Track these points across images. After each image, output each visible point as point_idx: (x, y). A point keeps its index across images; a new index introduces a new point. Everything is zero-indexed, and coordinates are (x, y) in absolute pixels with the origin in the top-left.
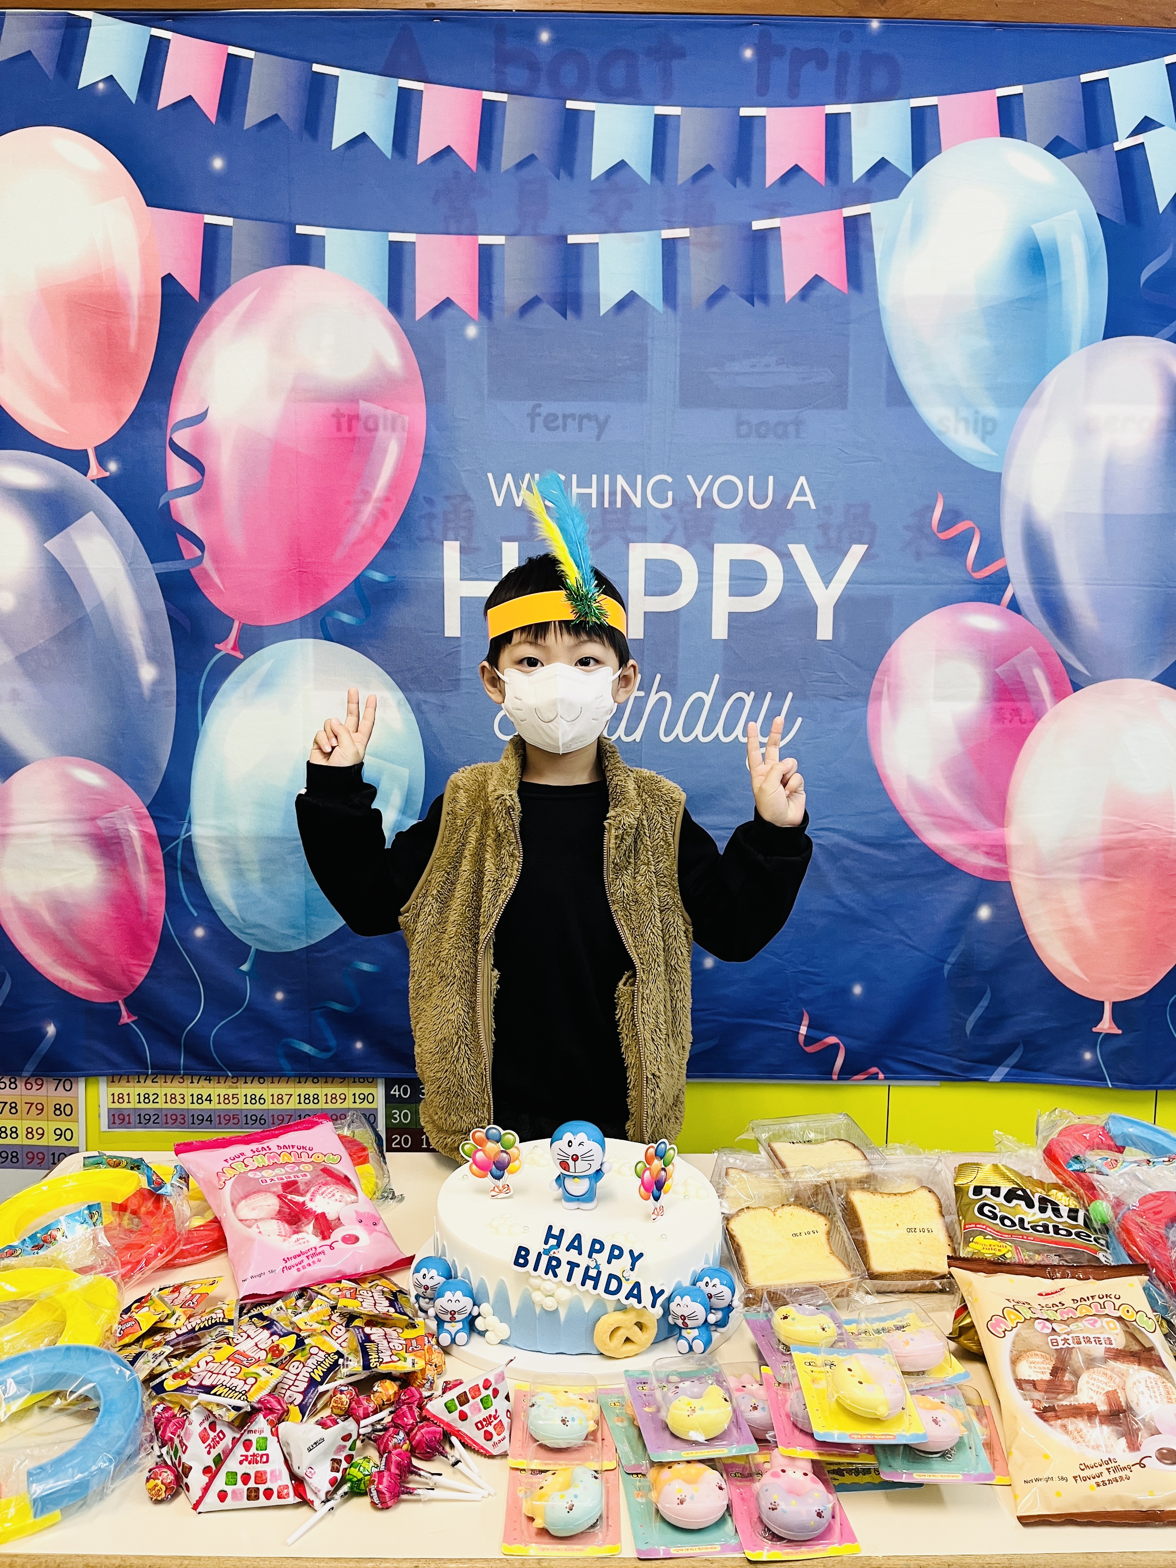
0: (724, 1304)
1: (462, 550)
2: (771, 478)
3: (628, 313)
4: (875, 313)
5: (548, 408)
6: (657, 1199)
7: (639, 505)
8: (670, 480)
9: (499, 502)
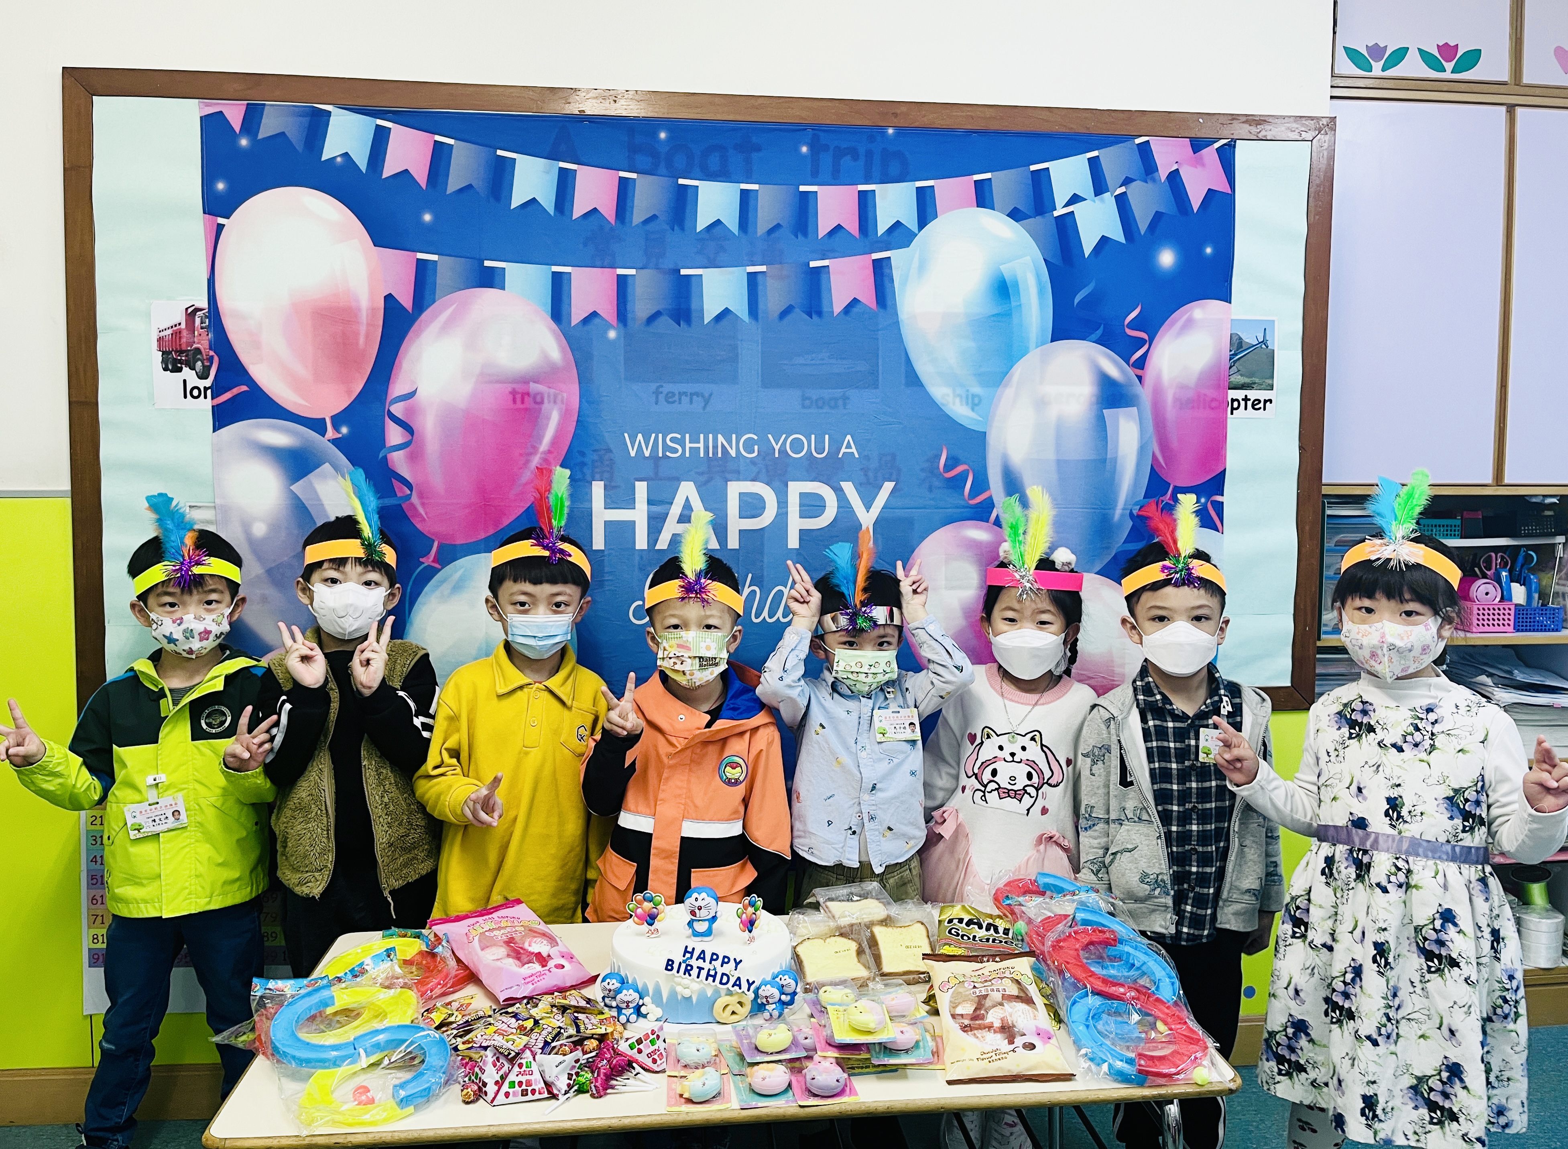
0: (791, 990)
1: (606, 487)
2: (827, 437)
3: (724, 322)
4: (896, 324)
5: (668, 388)
6: (750, 931)
7: (734, 455)
8: (756, 438)
9: (633, 454)
